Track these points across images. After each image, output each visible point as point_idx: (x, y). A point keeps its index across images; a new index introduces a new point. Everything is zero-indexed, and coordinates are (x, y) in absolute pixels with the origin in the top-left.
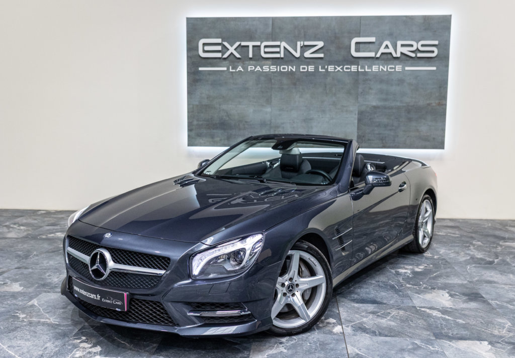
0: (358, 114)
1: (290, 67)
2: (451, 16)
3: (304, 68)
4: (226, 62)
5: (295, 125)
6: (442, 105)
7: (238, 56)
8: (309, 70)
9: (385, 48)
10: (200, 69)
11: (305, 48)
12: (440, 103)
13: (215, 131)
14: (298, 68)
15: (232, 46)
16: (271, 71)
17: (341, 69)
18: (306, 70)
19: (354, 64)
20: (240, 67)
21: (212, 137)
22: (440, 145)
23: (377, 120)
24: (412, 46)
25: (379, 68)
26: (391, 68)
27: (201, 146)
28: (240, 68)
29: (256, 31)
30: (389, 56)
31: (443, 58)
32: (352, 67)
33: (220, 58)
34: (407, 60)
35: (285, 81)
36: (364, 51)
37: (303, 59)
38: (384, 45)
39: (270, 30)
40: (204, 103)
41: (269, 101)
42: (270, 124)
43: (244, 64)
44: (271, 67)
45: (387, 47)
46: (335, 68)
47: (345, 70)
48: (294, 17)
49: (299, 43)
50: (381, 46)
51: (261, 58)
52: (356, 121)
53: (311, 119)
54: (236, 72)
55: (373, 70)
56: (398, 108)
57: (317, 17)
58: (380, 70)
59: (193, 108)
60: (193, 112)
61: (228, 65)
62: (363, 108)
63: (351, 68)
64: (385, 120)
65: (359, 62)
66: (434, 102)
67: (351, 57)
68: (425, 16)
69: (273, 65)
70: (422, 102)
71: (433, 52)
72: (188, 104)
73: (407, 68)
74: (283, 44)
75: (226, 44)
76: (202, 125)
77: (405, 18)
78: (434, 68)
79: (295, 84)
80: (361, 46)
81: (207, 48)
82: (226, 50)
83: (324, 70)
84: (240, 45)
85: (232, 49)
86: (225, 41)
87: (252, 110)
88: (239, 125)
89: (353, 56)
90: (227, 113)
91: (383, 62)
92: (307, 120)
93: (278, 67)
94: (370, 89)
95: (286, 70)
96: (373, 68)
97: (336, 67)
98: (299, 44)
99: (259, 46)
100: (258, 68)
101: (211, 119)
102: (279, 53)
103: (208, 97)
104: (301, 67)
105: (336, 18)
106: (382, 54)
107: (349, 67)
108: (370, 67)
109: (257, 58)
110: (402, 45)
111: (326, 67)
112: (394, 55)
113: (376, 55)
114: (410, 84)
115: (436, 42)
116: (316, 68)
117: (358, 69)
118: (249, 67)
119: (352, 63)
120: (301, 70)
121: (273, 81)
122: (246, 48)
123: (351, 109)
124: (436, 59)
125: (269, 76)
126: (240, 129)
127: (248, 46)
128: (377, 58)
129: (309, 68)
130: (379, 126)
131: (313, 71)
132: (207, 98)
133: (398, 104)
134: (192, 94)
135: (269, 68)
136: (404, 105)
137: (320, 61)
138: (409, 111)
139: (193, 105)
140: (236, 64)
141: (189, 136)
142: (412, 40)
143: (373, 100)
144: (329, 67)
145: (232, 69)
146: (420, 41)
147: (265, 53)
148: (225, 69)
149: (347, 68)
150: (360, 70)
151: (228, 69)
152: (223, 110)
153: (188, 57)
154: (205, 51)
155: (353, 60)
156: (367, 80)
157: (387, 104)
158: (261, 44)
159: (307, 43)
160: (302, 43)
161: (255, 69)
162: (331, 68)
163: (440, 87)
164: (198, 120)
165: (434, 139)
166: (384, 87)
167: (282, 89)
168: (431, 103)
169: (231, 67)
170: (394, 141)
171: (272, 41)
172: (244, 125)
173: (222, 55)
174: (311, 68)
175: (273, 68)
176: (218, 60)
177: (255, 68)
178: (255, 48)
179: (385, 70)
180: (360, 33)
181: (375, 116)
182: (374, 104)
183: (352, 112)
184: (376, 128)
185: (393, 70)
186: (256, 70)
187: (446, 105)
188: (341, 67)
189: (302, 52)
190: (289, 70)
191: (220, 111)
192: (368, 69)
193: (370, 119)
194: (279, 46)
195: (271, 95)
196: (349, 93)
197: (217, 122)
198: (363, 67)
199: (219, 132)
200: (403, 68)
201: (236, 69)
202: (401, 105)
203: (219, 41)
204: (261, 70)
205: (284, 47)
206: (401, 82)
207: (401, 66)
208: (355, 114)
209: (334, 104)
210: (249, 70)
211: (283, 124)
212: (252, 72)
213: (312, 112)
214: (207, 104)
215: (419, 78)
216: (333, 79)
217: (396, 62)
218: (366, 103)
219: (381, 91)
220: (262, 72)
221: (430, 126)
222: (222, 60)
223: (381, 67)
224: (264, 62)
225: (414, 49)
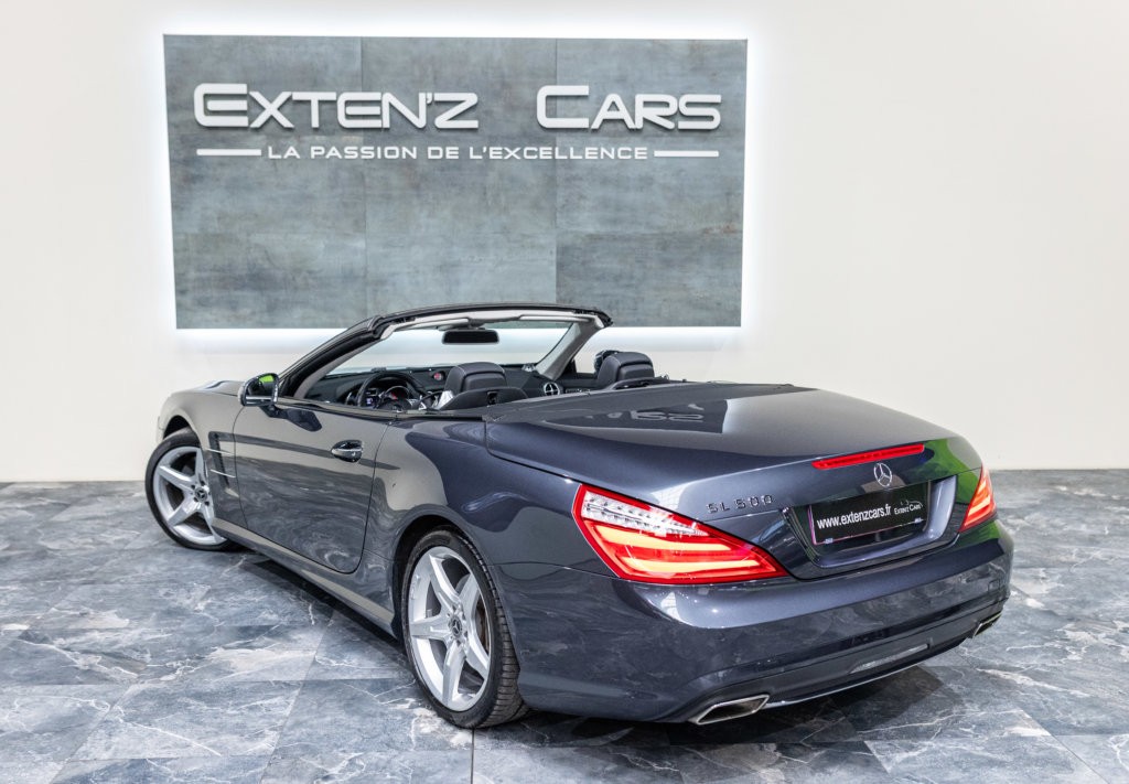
0: (557, 252)
1: (405, 150)
2: (746, 41)
3: (436, 152)
4: (260, 138)
5: (420, 278)
6: (734, 232)
7: (286, 123)
8: (448, 157)
9: (609, 110)
10: (201, 152)
11: (436, 107)
12: (728, 227)
13: (238, 293)
14: (422, 152)
15: (271, 101)
16: (363, 157)
17: (517, 153)
18: (441, 156)
19: (545, 145)
20: (292, 148)
21: (233, 305)
22: (732, 317)
23: (599, 266)
24: (666, 104)
25: (599, 151)
26: (624, 153)
27: (207, 327)
28: (292, 152)
29: (326, 67)
30: (620, 126)
31: (731, 132)
32: (542, 149)
33: (244, 128)
34: (657, 136)
35: (395, 180)
36: (565, 116)
37: (433, 131)
38: (607, 104)
39: (357, 65)
40: (211, 230)
41: (359, 225)
42: (365, 277)
43: (300, 142)
44: (363, 149)
45: (614, 106)
46: (505, 153)
47: (526, 156)
48: (410, 39)
49: (422, 96)
50: (602, 104)
51: (338, 127)
52: (554, 269)
53: (455, 265)
54: (283, 159)
55: (587, 157)
56: (643, 239)
57: (461, 39)
58: (602, 157)
59: (186, 241)
60: (185, 250)
61: (264, 144)
62: (568, 240)
63: (538, 153)
64: (613, 265)
65: (555, 139)
66: (716, 226)
67: (538, 129)
68: (693, 41)
69: (365, 144)
70: (691, 227)
71: (711, 118)
72: (176, 233)
73: (658, 153)
74: (388, 98)
75: (257, 95)
76: (209, 279)
77: (649, 45)
78: (715, 154)
79: (417, 187)
80: (559, 103)
81: (213, 105)
82: (258, 111)
83: (480, 157)
84: (289, 99)
85: (271, 109)
86: (255, 90)
87: (322, 246)
88: (294, 279)
89: (542, 127)
90: (266, 252)
91: (607, 139)
92: (447, 268)
93: (379, 149)
94: (582, 197)
95: (397, 156)
96: (587, 153)
97: (507, 149)
98: (424, 98)
99: (334, 103)
100: (334, 152)
101: (230, 265)
102: (378, 117)
103: (221, 217)
104: (430, 149)
105: (503, 41)
106: (605, 121)
107: (535, 149)
108: (580, 150)
109: (330, 128)
110: (647, 104)
111: (485, 149)
112: (631, 125)
113: (591, 124)
114: (665, 188)
115: (717, 98)
116: (464, 153)
117: (553, 155)
118: (313, 148)
119: (540, 142)
120: (430, 157)
121: (367, 180)
122: (304, 106)
123: (542, 241)
124: (718, 133)
125: (358, 171)
126: (296, 288)
127: (309, 102)
128: (595, 131)
129: (448, 153)
130: (602, 277)
131: (457, 157)
132: (219, 218)
133: (643, 230)
134: (182, 209)
135: (359, 151)
136: (655, 232)
137: (470, 136)
138: (664, 246)
139: (186, 234)
140: (282, 141)
141: (179, 306)
142: (667, 93)
143: (588, 223)
144: (491, 149)
145: (275, 152)
146: (683, 94)
147: (348, 117)
148: (258, 152)
149: (529, 153)
150: (557, 157)
151: (265, 152)
152: (257, 245)
153: (171, 125)
154: (208, 112)
155: (543, 133)
156: (575, 178)
157: (619, 229)
158: (338, 97)
159: (440, 97)
160: (430, 96)
161: (325, 154)
162: (495, 153)
163: (728, 194)
164: (199, 270)
165: (719, 304)
166: (611, 193)
167: (389, 198)
168: (711, 229)
169: (270, 149)
170: (636, 309)
171: (363, 91)
172: (305, 278)
173: (250, 122)
174: (452, 153)
175: (368, 152)
176: (241, 133)
177: (327, 150)
178: (325, 107)
179: (612, 156)
180: (555, 76)
181: (594, 256)
182: (591, 230)
183: (542, 247)
184: (596, 284)
185: (629, 157)
186: (328, 157)
187: (741, 232)
188: (518, 149)
189: (431, 117)
190: (404, 157)
191: (249, 248)
192: (575, 154)
193: (584, 263)
194: (378, 103)
195: (365, 212)
196: (536, 206)
197: (244, 273)
198: (564, 151)
199: (248, 296)
200: (651, 155)
201: (283, 153)
202: (647, 232)
203: (241, 89)
204: (340, 157)
205: (391, 106)
206: (646, 182)
207: (645, 149)
208: (551, 253)
209: (505, 230)
210: (313, 156)
211: (393, 274)
212: (320, 159)
213: (455, 249)
214: (218, 232)
215: (683, 173)
216: (501, 176)
217: (635, 139)
218: (574, 229)
219: (604, 203)
220: (343, 159)
221: (710, 277)
222: (249, 132)
223: (603, 150)
224: (346, 138)
225: (671, 111)
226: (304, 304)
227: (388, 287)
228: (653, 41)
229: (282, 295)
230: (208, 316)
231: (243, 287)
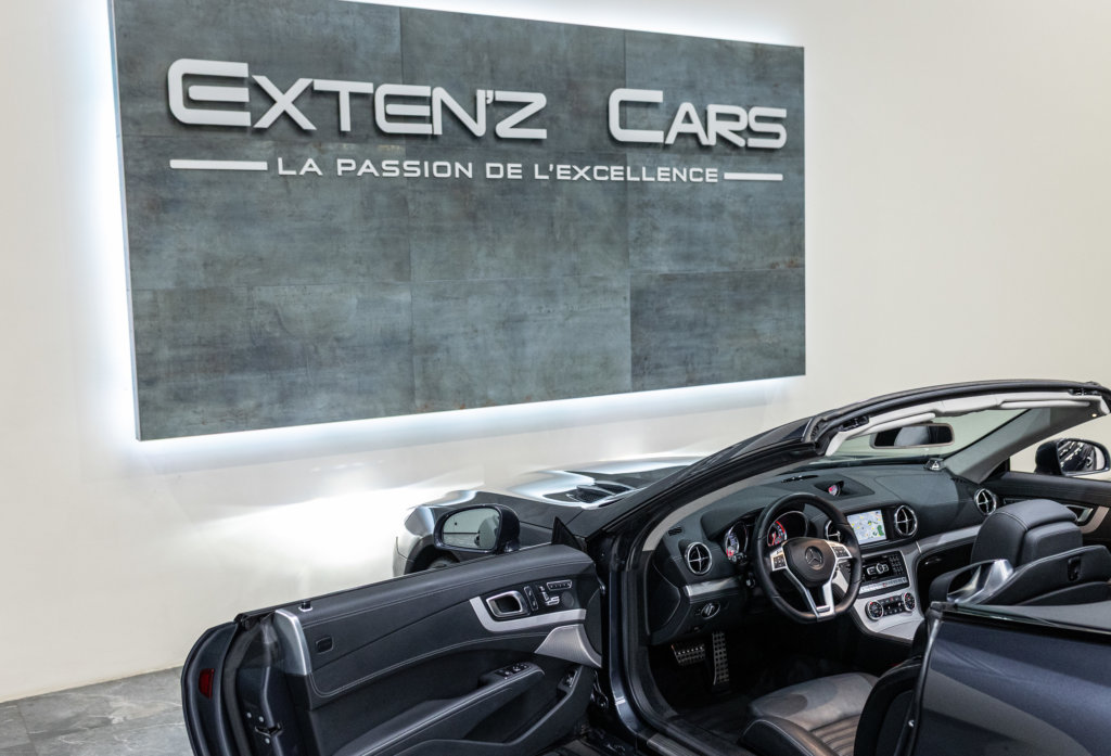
0: (631, 298)
1: (458, 166)
2: (803, 49)
3: (496, 170)
4: (267, 144)
5: (480, 340)
6: (797, 266)
7: (306, 124)
8: (510, 176)
9: (683, 121)
10: (175, 164)
11: (499, 109)
12: (792, 262)
13: (237, 377)
14: (480, 169)
15: (284, 92)
16: (406, 175)
17: (586, 173)
18: (501, 176)
19: (616, 163)
20: (310, 161)
21: (229, 397)
22: (798, 366)
23: (673, 312)
24: (736, 118)
25: (671, 172)
26: (695, 174)
27: (190, 433)
28: (310, 165)
29: (355, 45)
30: (693, 142)
31: (794, 152)
32: (612, 168)
33: (242, 129)
34: (726, 154)
35: (446, 207)
36: (635, 127)
37: (492, 140)
39: (395, 46)
40: (193, 285)
41: (402, 270)
42: (411, 341)
43: (322, 152)
44: (406, 163)
45: (687, 117)
46: (574, 172)
47: (596, 177)
48: (462, 15)
49: (480, 94)
50: (675, 115)
51: (372, 133)
52: (628, 318)
53: (521, 319)
54: (299, 176)
55: (660, 179)
56: (716, 278)
57: (520, 21)
58: (674, 179)
59: (155, 301)
60: (153, 316)
61: (270, 152)
62: (642, 282)
63: (608, 173)
64: (688, 311)
65: (625, 155)
66: (782, 260)
67: (606, 142)
68: (757, 44)
69: (410, 156)
70: (759, 265)
72: (136, 291)
73: (728, 176)
74: (440, 95)
75: (263, 81)
76: (190, 359)
77: (716, 46)
78: (779, 177)
79: (473, 217)
80: (630, 111)
81: (199, 92)
82: (265, 103)
83: (547, 177)
85: (285, 102)
86: (262, 74)
87: (354, 301)
88: (316, 351)
89: (613, 139)
90: (276, 313)
91: (678, 156)
92: (511, 324)
93: (426, 164)
94: (655, 228)
95: (448, 174)
96: (660, 174)
97: (576, 168)
98: (482, 97)
99: (370, 97)
100: (367, 167)
101: (223, 336)
102: (427, 119)
103: (208, 263)
104: (489, 165)
105: (569, 28)
106: (680, 135)
107: (606, 168)
108: (652, 171)
109: (368, 133)
110: (718, 116)
111: (551, 167)
112: (702, 140)
113: (665, 137)
114: (735, 216)
115: (782, 113)
116: (528, 170)
117: (625, 176)
118: (340, 161)
119: (610, 159)
120: (489, 176)
121: (411, 207)
122: (330, 100)
123: (615, 285)
124: (781, 153)
125: (399, 194)
126: (320, 365)
127: (336, 94)
128: (667, 146)
129: (510, 171)
130: (676, 328)
131: (520, 177)
132: (205, 265)
133: (715, 268)
134: (148, 252)
135: (400, 166)
136: (726, 269)
137: (533, 149)
138: (735, 286)
139: (155, 292)
140: (298, 151)
141: (144, 403)
142: (734, 104)
143: (661, 260)
144: (559, 167)
145: (286, 167)
146: (750, 107)
147: (390, 118)
148: (262, 166)
149: (601, 173)
150: (629, 178)
151: (273, 165)
152: (262, 304)
153: (127, 120)
154: (190, 103)
155: (613, 149)
156: (646, 205)
157: (692, 267)
158: (375, 90)
159: (502, 96)
160: (490, 93)
161: (357, 170)
162: (562, 171)
163: (792, 224)
164: (174, 345)
165: (786, 350)
166: (682, 223)
167: (438, 231)
168: (777, 264)
169: (280, 160)
170: (710, 363)
171: (406, 82)
172: (332, 349)
173: (254, 120)
174: (513, 171)
175: (412, 168)
176: (235, 136)
177: (359, 165)
178: (359, 102)
179: (684, 178)
180: (624, 78)
181: (669, 300)
182: (664, 269)
183: (615, 292)
184: (671, 335)
185: (701, 180)
186: (360, 174)
187: (803, 266)
188: (587, 168)
189: (492, 122)
190: (457, 175)
191: (252, 309)
192: (647, 176)
193: (658, 310)
194: (427, 101)
195: (409, 251)
196: (607, 241)
197: (245, 346)
198: (635, 171)
199: (251, 379)
200: (721, 178)
201: (299, 170)
202: (721, 270)
203: (241, 69)
204: (376, 174)
205: (444, 105)
206: (717, 209)
207: (715, 170)
208: (625, 298)
209: (575, 271)
210: (340, 173)
211: (446, 337)
212: (350, 177)
213: (521, 298)
214: (204, 286)
215: (751, 200)
216: (570, 201)
217: (705, 157)
218: (648, 268)
219: (677, 236)
220: (381, 177)
221: (777, 319)
222: (248, 135)
223: (675, 171)
224: (383, 147)
225: (741, 126)
226: (331, 386)
227: (439, 355)
228: (719, 42)
229: (300, 376)
230: (191, 416)
231: (243, 368)
